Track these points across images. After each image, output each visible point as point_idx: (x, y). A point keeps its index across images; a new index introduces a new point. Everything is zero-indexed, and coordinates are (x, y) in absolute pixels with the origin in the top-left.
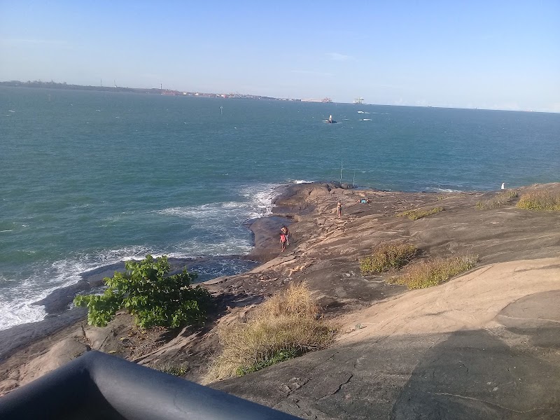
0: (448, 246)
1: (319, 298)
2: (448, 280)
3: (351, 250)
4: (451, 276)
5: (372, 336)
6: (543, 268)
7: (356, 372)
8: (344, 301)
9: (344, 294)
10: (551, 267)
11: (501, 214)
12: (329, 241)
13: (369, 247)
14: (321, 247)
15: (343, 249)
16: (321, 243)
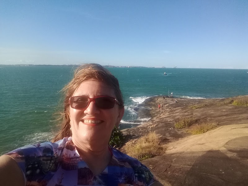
0: (207, 119)
1: (160, 137)
2: (207, 131)
3: (172, 120)
4: (208, 130)
5: (178, 151)
6: (243, 128)
7: (172, 164)
8: (169, 138)
9: (169, 136)
10: (245, 127)
11: (227, 107)
12: (164, 117)
13: (178, 119)
14: (161, 119)
15: (169, 120)
16: (161, 117)
